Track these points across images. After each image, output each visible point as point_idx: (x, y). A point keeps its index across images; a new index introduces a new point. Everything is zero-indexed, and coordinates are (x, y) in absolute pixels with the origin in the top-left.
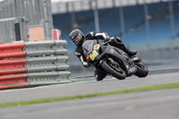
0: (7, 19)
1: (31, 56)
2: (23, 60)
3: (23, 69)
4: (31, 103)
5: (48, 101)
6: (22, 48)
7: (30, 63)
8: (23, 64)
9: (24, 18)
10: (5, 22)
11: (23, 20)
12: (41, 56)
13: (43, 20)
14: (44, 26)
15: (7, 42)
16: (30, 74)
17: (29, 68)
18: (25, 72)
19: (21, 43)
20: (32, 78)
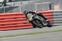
0: (47, 3)
1: (55, 15)
2: (52, 17)
3: (52, 20)
4: (55, 31)
5: (61, 31)
6: (52, 12)
7: (55, 18)
8: (52, 18)
9: (52, 2)
10: (46, 4)
11: (52, 3)
12: (58, 15)
13: (59, 3)
14: (60, 5)
15: (47, 10)
16: (54, 22)
17: (54, 19)
18: (53, 21)
19: (51, 11)
20: (55, 23)
